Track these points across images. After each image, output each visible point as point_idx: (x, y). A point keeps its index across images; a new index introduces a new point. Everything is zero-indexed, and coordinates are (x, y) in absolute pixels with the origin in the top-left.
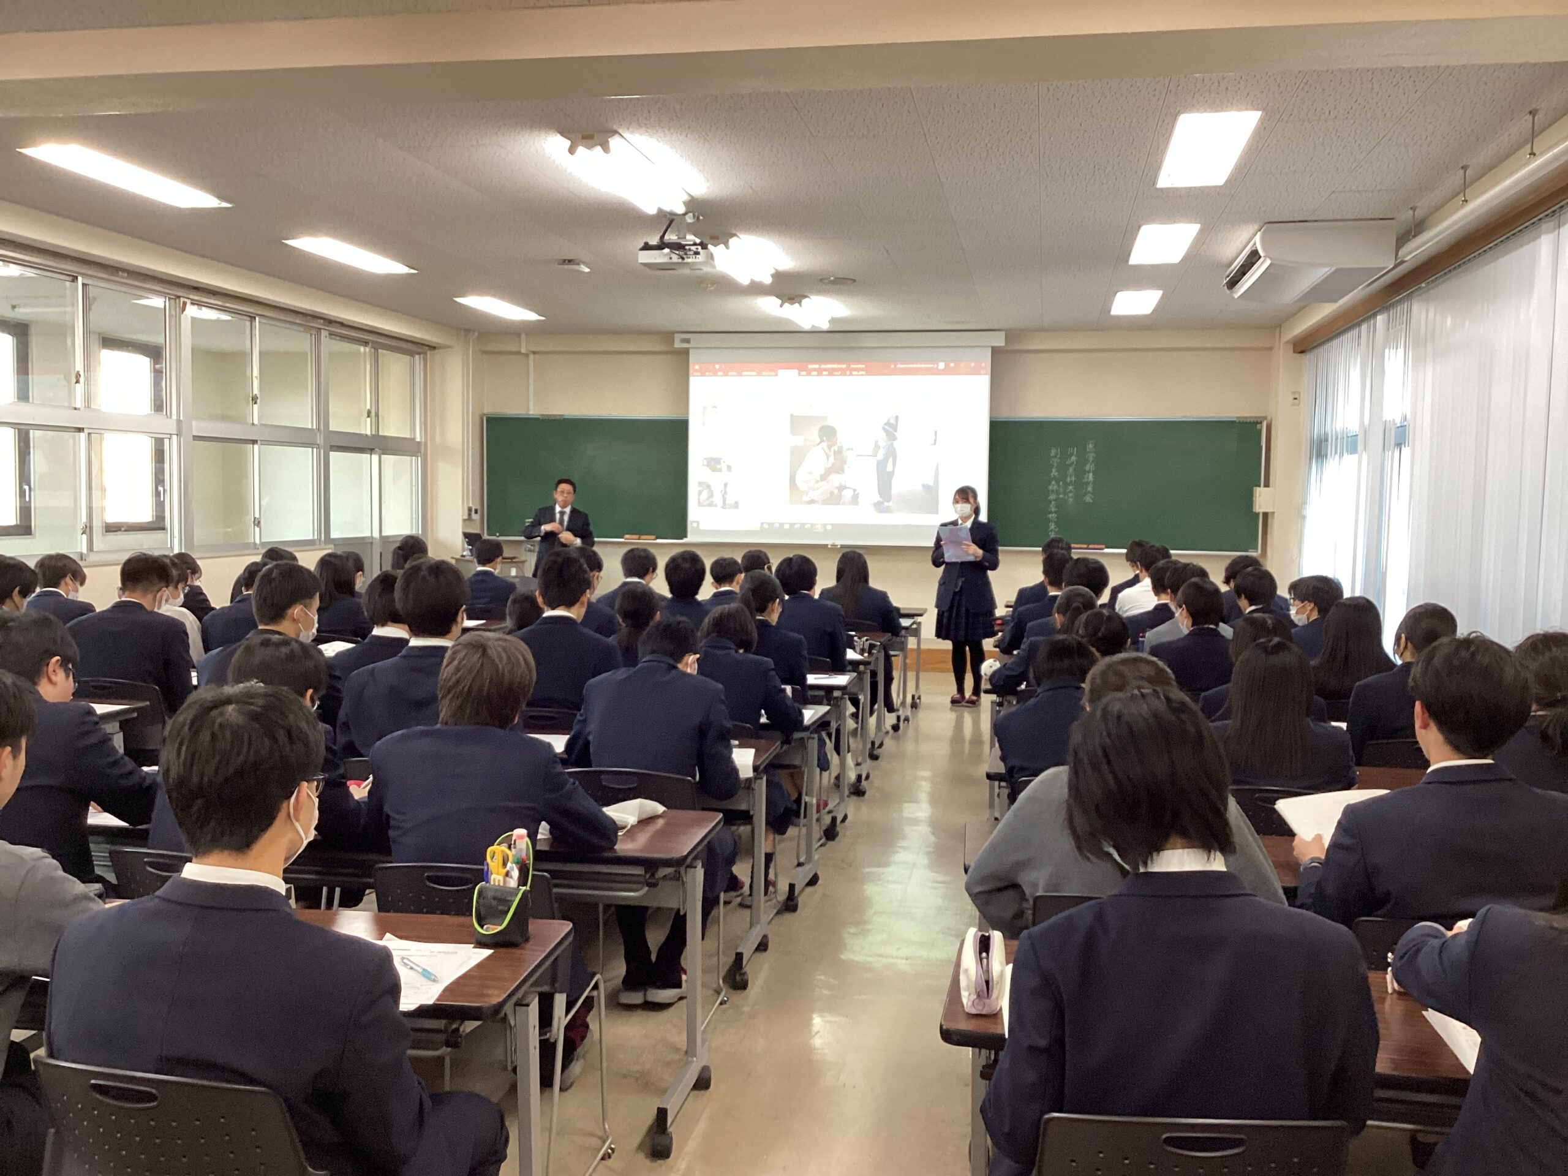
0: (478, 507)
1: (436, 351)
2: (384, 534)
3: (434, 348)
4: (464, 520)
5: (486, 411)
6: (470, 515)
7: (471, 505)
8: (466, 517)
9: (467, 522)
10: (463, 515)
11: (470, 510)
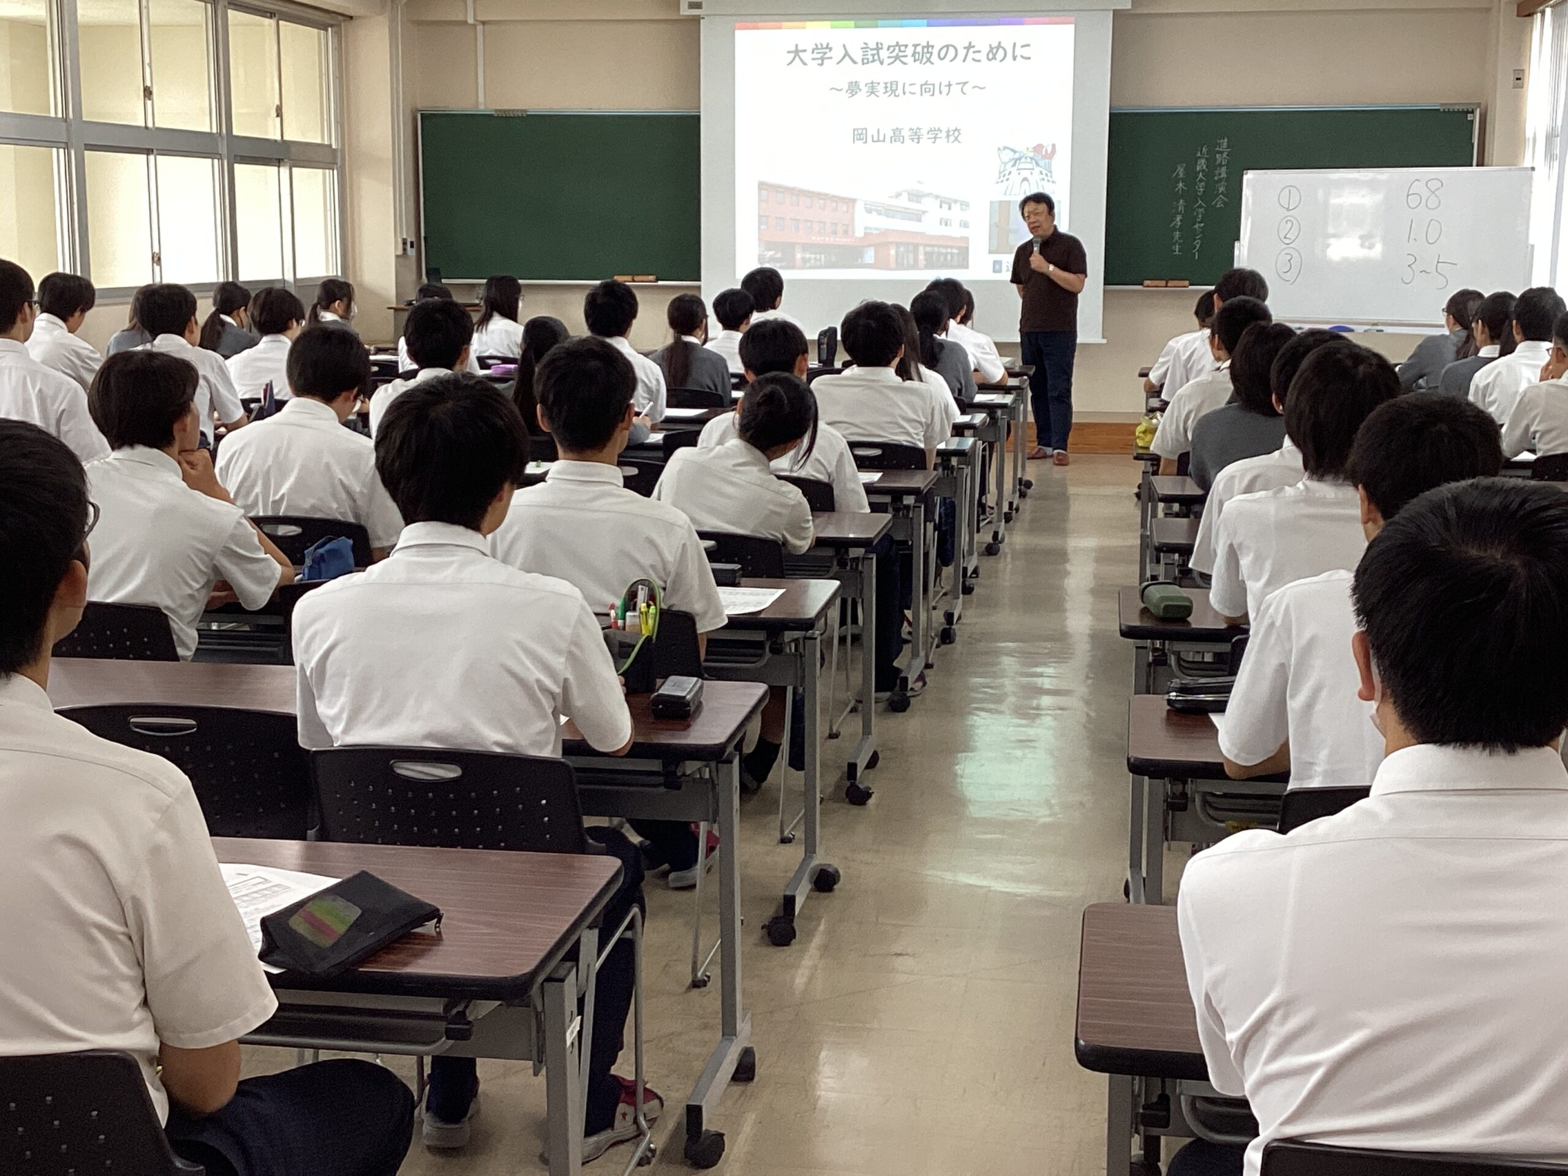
0: (413, 239)
1: (353, 22)
2: (298, 276)
3: (351, 18)
4: (397, 257)
5: (419, 107)
6: (405, 250)
7: (405, 237)
8: (400, 252)
9: (401, 260)
10: (396, 248)
11: (404, 243)
